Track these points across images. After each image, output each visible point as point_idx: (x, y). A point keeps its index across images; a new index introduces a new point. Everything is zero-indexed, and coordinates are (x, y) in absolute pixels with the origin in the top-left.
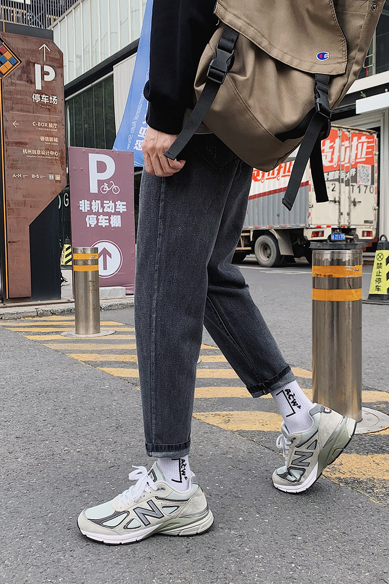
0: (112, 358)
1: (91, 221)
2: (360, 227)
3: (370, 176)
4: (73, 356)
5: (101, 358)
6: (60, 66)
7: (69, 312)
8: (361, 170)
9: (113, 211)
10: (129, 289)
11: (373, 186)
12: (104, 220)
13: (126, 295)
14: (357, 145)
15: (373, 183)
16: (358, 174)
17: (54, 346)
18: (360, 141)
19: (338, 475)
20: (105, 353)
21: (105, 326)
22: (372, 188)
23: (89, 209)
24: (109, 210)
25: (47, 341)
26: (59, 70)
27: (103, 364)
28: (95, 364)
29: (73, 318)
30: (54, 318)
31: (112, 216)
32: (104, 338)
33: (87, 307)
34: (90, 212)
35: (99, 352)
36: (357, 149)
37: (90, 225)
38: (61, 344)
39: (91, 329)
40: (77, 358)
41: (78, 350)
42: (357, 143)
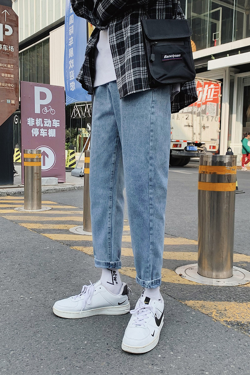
0: (51, 227)
1: (35, 132)
2: (208, 143)
3: (216, 110)
4: (23, 225)
5: (42, 227)
6: (16, 25)
7: (19, 194)
8: (210, 106)
9: (50, 126)
10: (60, 179)
11: (217, 117)
12: (44, 132)
13: (58, 183)
14: (208, 90)
15: (217, 115)
16: (207, 109)
17: (9, 217)
18: (209, 87)
19: (225, 319)
20: (46, 223)
21: (44, 204)
22: (216, 118)
23: (34, 124)
24: (48, 125)
25: (5, 214)
26: (15, 28)
27: (45, 231)
28: (39, 231)
29: (23, 198)
30: (9, 197)
31: (49, 129)
32: (44, 212)
33: (32, 191)
34: (35, 126)
35: (42, 223)
36: (207, 93)
37: (34, 135)
38: (14, 216)
39: (35, 207)
40: (26, 227)
41: (27, 220)
42: (208, 89)
